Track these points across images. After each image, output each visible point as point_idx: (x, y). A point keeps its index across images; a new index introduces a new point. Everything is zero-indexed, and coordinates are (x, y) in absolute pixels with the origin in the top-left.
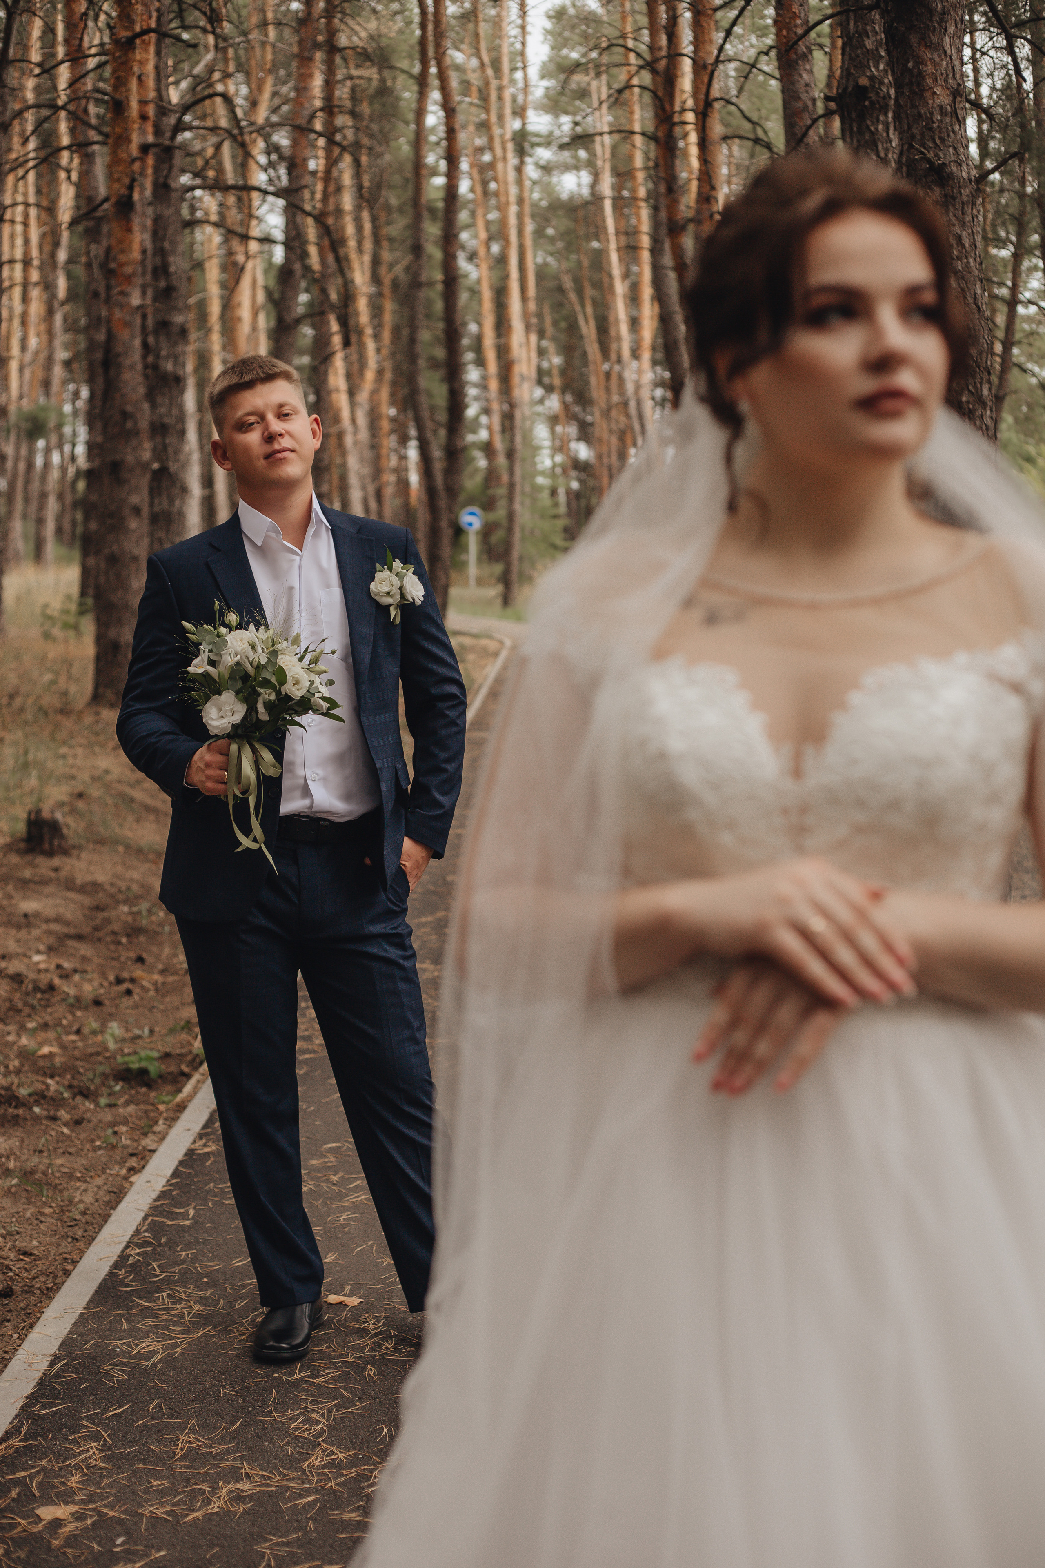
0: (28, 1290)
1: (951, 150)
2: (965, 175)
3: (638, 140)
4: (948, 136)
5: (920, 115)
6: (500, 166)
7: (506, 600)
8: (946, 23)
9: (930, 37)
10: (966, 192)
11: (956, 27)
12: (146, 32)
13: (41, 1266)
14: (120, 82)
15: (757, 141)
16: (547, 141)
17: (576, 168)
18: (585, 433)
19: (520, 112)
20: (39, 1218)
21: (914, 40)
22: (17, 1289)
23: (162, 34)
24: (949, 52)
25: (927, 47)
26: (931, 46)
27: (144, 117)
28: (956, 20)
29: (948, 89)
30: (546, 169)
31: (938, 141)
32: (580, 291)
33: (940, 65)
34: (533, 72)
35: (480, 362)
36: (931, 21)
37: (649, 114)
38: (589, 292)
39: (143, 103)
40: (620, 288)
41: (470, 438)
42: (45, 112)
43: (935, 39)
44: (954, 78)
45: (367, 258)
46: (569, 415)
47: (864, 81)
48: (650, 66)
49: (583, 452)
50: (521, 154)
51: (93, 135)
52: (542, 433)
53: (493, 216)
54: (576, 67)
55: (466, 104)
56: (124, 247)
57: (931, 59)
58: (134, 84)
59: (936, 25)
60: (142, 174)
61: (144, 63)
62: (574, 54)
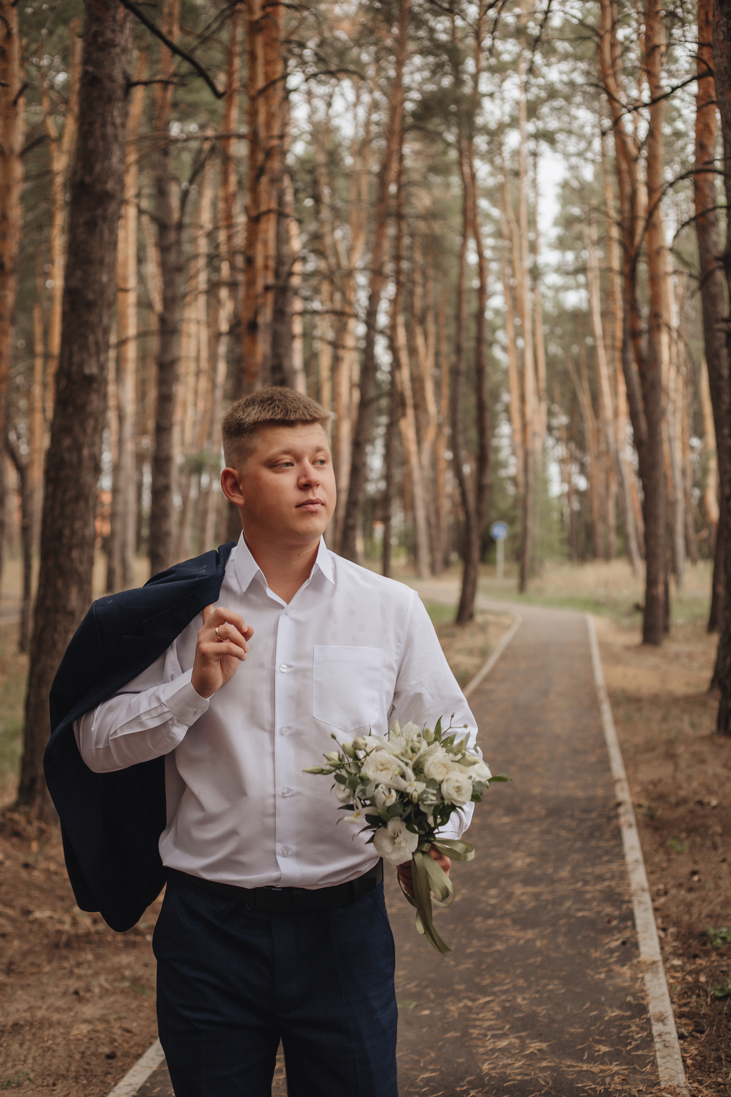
0: (126, 1055)
6: (521, 287)
7: (522, 587)
12: (269, 211)
13: (136, 1039)
14: (251, 243)
16: (556, 270)
17: (578, 286)
18: (583, 470)
19: (534, 251)
20: (140, 1008)
22: (119, 1053)
23: (280, 213)
27: (267, 267)
30: (558, 289)
32: (579, 372)
34: (545, 224)
35: (510, 420)
38: (585, 372)
39: (266, 258)
41: (503, 473)
45: (432, 350)
46: (572, 458)
49: (582, 483)
50: (535, 280)
52: (554, 470)
54: (577, 220)
56: (252, 353)
58: (260, 246)
60: (264, 305)
61: (266, 232)
62: (576, 211)
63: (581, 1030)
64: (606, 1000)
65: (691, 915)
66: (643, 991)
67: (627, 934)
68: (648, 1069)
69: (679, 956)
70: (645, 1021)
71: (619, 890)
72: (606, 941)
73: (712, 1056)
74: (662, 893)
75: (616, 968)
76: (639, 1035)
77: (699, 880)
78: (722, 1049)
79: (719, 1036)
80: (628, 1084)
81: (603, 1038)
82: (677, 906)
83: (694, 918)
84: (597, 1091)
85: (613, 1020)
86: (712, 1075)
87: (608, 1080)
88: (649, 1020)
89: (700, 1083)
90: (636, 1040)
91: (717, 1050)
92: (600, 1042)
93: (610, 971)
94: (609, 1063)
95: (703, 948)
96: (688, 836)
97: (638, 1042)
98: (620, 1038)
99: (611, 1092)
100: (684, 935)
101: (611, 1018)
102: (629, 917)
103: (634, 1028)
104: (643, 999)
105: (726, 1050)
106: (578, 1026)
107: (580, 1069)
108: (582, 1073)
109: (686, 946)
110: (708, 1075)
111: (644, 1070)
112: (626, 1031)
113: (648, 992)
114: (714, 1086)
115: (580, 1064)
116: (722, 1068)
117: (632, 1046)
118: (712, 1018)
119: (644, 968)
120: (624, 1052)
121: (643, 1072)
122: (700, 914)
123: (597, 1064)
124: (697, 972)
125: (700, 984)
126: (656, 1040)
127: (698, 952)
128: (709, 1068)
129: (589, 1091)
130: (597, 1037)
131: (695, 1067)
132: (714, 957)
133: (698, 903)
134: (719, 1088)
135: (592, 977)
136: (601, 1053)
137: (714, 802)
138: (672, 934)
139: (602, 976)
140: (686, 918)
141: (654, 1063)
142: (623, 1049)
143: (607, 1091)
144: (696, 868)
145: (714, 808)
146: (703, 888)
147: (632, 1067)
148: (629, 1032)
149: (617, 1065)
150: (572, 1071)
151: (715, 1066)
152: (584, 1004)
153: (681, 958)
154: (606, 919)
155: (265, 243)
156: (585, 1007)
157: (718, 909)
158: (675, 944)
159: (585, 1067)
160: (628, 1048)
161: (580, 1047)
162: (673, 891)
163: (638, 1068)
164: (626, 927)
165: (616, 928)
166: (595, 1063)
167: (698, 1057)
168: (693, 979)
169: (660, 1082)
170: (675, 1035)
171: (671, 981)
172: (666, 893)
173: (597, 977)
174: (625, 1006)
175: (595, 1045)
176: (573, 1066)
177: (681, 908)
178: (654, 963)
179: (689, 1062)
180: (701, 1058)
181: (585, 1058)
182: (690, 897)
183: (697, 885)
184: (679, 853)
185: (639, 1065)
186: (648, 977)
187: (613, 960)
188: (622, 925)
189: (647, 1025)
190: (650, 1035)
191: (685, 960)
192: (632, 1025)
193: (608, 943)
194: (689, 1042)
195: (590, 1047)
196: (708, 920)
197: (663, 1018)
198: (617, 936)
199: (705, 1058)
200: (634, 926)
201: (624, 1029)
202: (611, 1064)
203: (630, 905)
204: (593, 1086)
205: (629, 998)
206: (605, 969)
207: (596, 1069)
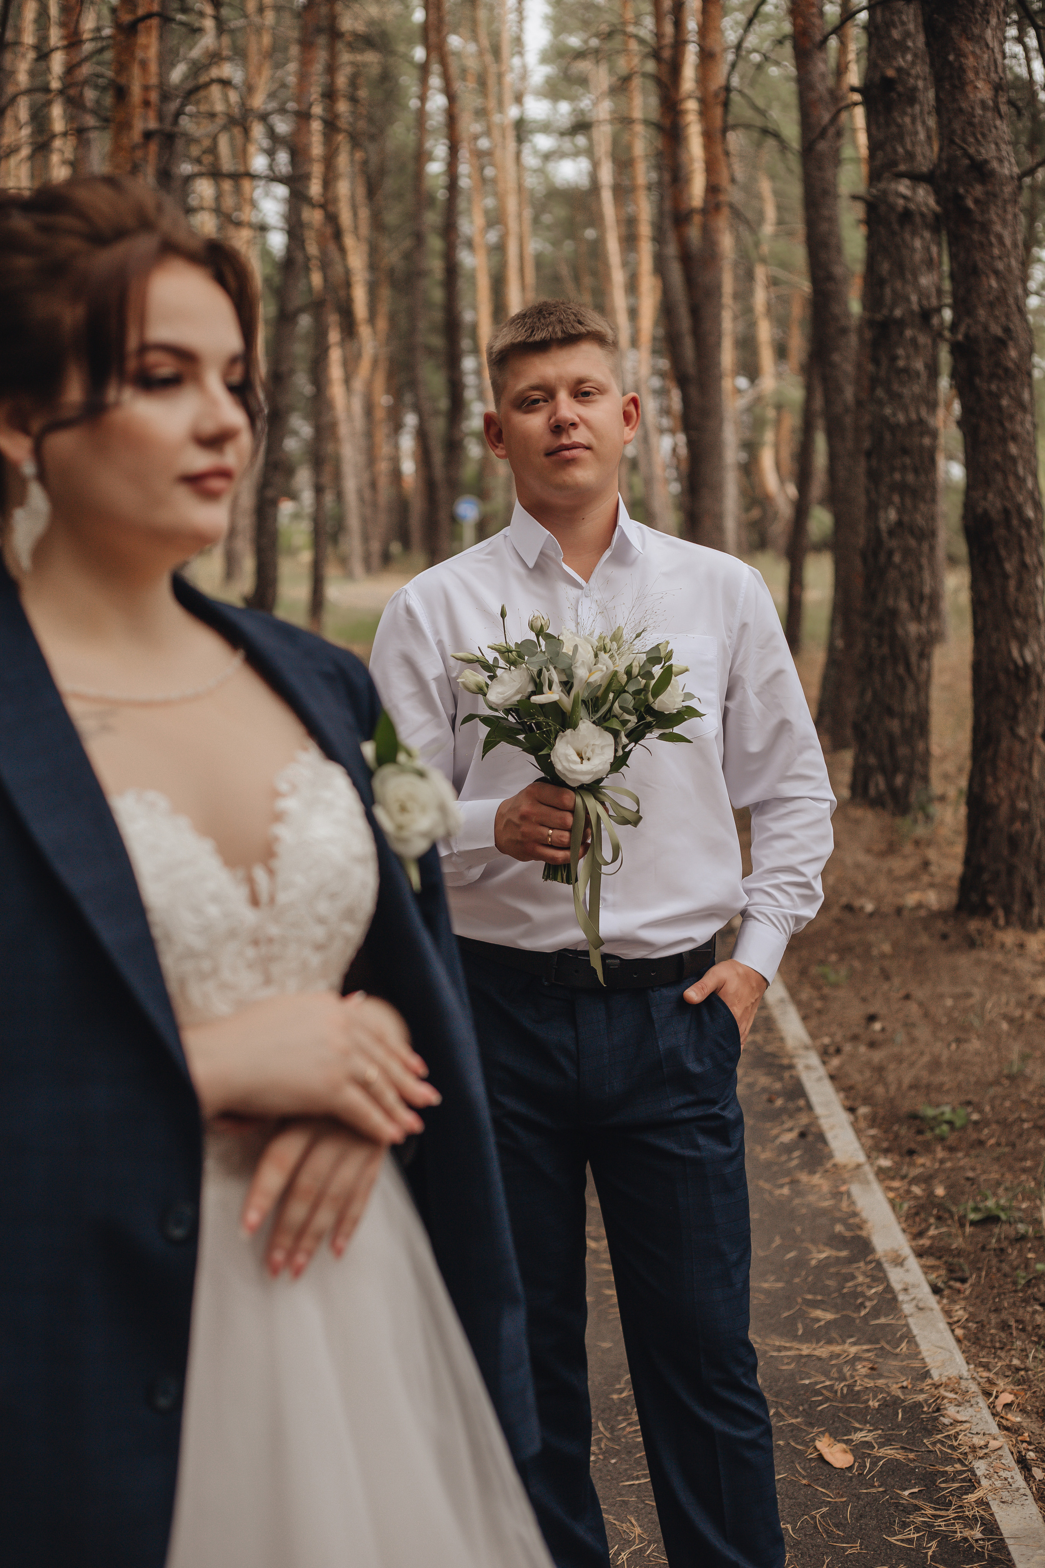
1: (993, 146)
2: (1007, 172)
3: (639, 128)
4: (990, 131)
5: (961, 110)
6: (498, 153)
8: (988, 15)
9: (971, 29)
10: (1008, 190)
11: (999, 18)
12: (149, 16)
14: (122, 67)
15: (765, 132)
16: (546, 128)
17: (576, 153)
19: (519, 99)
21: (955, 32)
23: (166, 19)
24: (991, 45)
25: (968, 39)
26: (971, 38)
27: (146, 103)
28: (998, 12)
29: (989, 82)
30: (547, 157)
31: (979, 136)
32: (577, 279)
33: (981, 58)
34: (532, 57)
35: (475, 351)
36: (973, 13)
37: (654, 101)
39: (146, 88)
40: (618, 277)
41: (465, 426)
42: (40, 97)
43: (976, 31)
44: (996, 72)
47: (891, 73)
48: (656, 54)
50: (520, 139)
51: (90, 121)
53: (490, 202)
54: (580, 55)
55: (466, 89)
57: (973, 53)
58: (136, 70)
59: (978, 17)
60: (145, 160)
61: (146, 47)
62: (574, 41)
63: (780, 1285)
64: (803, 1231)
65: (886, 1085)
66: (855, 1214)
67: (804, 1120)
68: (904, 1350)
69: (886, 1152)
70: (873, 1265)
71: (769, 1049)
72: (775, 1132)
73: (993, 1322)
74: (832, 1050)
75: (804, 1177)
76: (873, 1291)
77: (883, 1030)
78: (1005, 1309)
79: (993, 1288)
80: (881, 1376)
81: (819, 1298)
82: (861, 1072)
83: (893, 1089)
84: (836, 1392)
85: (824, 1265)
86: (1002, 1354)
87: (846, 1370)
88: (879, 1265)
89: (986, 1367)
90: (870, 1299)
91: (997, 1310)
92: (815, 1304)
93: (794, 1182)
94: (840, 1341)
95: (920, 1138)
96: (841, 959)
97: (875, 1302)
98: (843, 1296)
99: (858, 1392)
100: (884, 1118)
101: (820, 1261)
102: (797, 1091)
103: (861, 1279)
104: (860, 1228)
105: (1012, 1311)
106: (772, 1278)
107: (797, 1352)
108: (803, 1360)
109: (891, 1136)
110: (995, 1354)
111: (899, 1349)
112: (850, 1284)
113: (864, 1215)
114: (1009, 1373)
115: (795, 1345)
116: (1012, 1343)
117: (867, 1310)
118: (972, 1256)
119: (846, 1176)
120: (858, 1321)
121: (897, 1355)
122: (900, 1084)
123: (822, 1343)
124: (927, 1179)
125: (937, 1200)
126: (901, 1297)
127: (913, 1146)
128: (992, 1341)
129: (824, 1392)
130: (809, 1297)
131: (969, 1340)
132: (940, 1154)
133: (892, 1066)
134: (1018, 1376)
135: (771, 1193)
136: (822, 1323)
137: (869, 907)
138: (865, 1117)
139: (786, 1191)
140: (880, 1090)
141: (911, 1339)
142: (855, 1315)
143: (852, 1390)
144: (872, 1010)
145: (871, 915)
146: (891, 1041)
147: (878, 1346)
148: (856, 1286)
149: (854, 1344)
150: (788, 1357)
151: (1000, 1337)
152: (771, 1241)
153: (890, 1155)
154: (765, 1097)
155: (144, 65)
156: (774, 1245)
157: (924, 1074)
158: (873, 1132)
159: (806, 1349)
160: (863, 1313)
161: (786, 1314)
162: (848, 1048)
163: (888, 1347)
164: (799, 1109)
165: (783, 1110)
166: (818, 1342)
167: (970, 1324)
168: (924, 1190)
169: (928, 1371)
170: (927, 1289)
171: (891, 1195)
172: (838, 1051)
173: (778, 1192)
174: (836, 1241)
175: (810, 1310)
176: (786, 1349)
177: (868, 1074)
178: (859, 1166)
179: (959, 1332)
180: (975, 1326)
181: (800, 1332)
182: (877, 1056)
183: (880, 1037)
184: (836, 986)
185: (888, 1342)
186: (855, 1189)
187: (795, 1163)
188: (791, 1105)
189: (878, 1274)
190: (889, 1289)
191: (897, 1158)
192: (857, 1274)
193: (777, 1137)
194: (948, 1298)
195: (801, 1315)
196: (913, 1093)
197: (900, 1260)
198: (789, 1124)
199: (982, 1325)
200: (809, 1107)
201: (847, 1281)
202: (844, 1342)
203: (794, 1073)
204: (828, 1383)
205: (839, 1228)
206: (787, 1180)
207: (823, 1351)
